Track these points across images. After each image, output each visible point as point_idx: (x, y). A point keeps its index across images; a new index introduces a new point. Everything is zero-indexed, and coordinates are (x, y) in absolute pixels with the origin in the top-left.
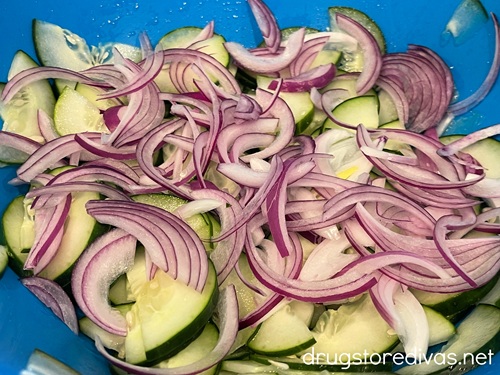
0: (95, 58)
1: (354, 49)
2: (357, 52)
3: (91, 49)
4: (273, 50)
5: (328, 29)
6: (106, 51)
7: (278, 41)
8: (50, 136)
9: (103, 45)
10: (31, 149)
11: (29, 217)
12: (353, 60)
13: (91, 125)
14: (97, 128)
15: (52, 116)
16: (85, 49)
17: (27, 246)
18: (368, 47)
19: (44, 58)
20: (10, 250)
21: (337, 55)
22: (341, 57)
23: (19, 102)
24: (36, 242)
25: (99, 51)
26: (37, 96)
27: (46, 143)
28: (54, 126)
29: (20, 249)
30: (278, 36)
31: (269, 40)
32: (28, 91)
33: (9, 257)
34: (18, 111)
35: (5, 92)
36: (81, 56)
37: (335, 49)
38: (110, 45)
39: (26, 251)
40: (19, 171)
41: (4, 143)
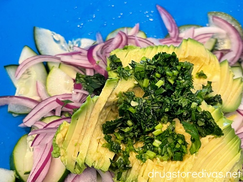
0: (70, 48)
1: (224, 36)
2: (226, 38)
3: (68, 42)
4: (175, 40)
5: (207, 25)
6: (77, 43)
7: (177, 34)
8: (44, 97)
9: (75, 40)
10: (32, 105)
11: (30, 149)
12: (224, 43)
13: (68, 89)
14: (72, 91)
15: (45, 84)
16: (64, 43)
17: (28, 170)
18: (234, 36)
19: (40, 49)
20: (17, 174)
21: (213, 41)
22: (216, 42)
23: (26, 76)
24: (34, 168)
25: (73, 43)
26: (37, 72)
27: (42, 101)
28: (46, 90)
29: (24, 172)
30: (177, 31)
31: (172, 34)
32: (30, 69)
33: (16, 179)
34: (25, 81)
35: (17, 72)
36: (62, 48)
37: (212, 37)
38: (79, 39)
39: (28, 173)
40: (25, 120)
41: (16, 103)
